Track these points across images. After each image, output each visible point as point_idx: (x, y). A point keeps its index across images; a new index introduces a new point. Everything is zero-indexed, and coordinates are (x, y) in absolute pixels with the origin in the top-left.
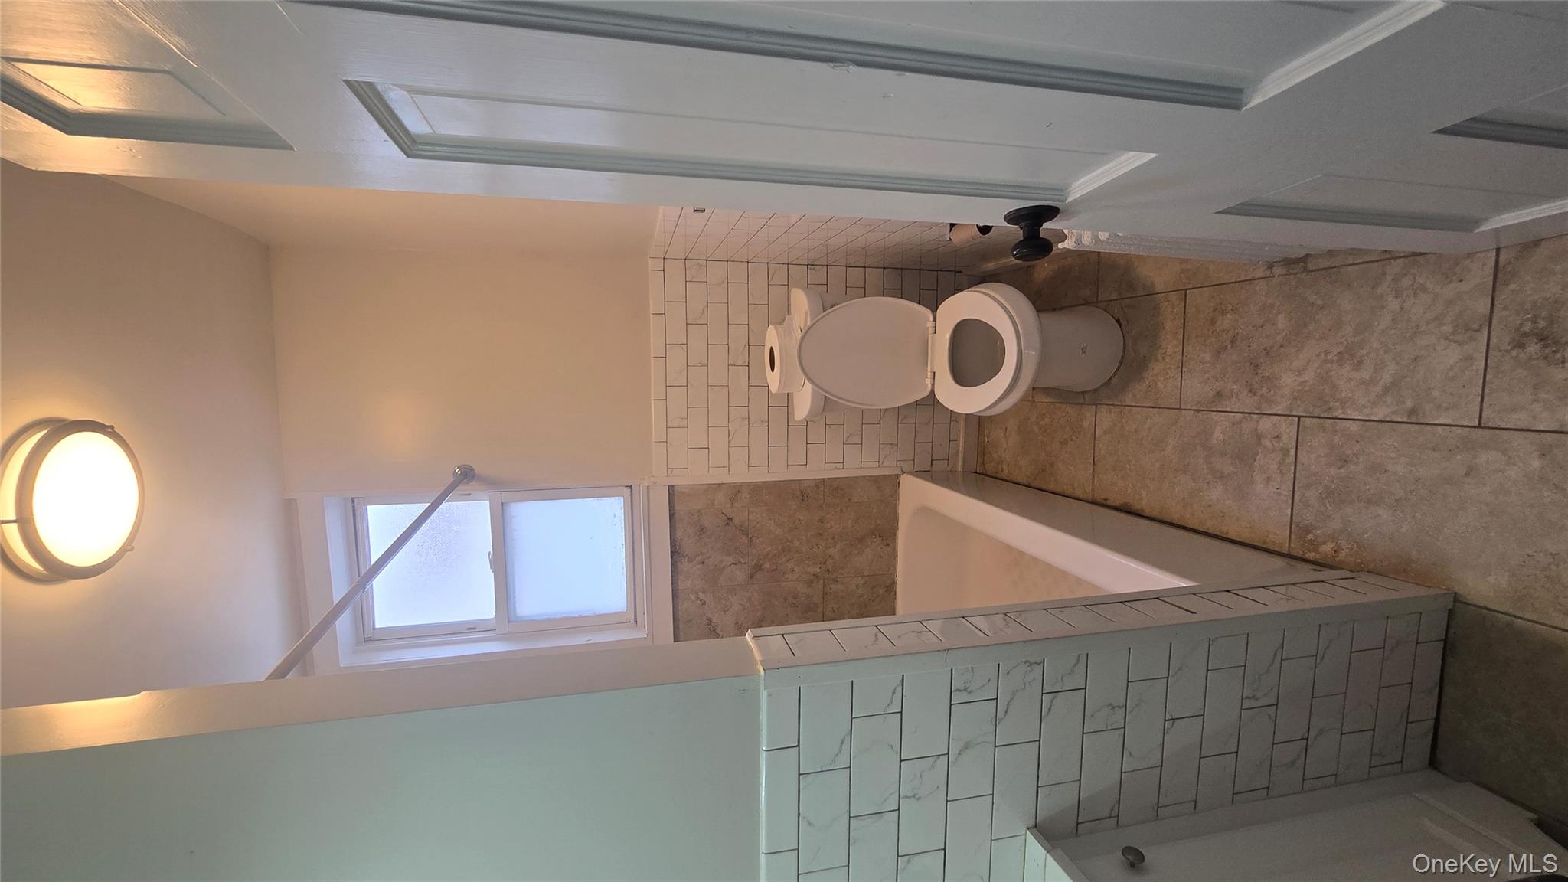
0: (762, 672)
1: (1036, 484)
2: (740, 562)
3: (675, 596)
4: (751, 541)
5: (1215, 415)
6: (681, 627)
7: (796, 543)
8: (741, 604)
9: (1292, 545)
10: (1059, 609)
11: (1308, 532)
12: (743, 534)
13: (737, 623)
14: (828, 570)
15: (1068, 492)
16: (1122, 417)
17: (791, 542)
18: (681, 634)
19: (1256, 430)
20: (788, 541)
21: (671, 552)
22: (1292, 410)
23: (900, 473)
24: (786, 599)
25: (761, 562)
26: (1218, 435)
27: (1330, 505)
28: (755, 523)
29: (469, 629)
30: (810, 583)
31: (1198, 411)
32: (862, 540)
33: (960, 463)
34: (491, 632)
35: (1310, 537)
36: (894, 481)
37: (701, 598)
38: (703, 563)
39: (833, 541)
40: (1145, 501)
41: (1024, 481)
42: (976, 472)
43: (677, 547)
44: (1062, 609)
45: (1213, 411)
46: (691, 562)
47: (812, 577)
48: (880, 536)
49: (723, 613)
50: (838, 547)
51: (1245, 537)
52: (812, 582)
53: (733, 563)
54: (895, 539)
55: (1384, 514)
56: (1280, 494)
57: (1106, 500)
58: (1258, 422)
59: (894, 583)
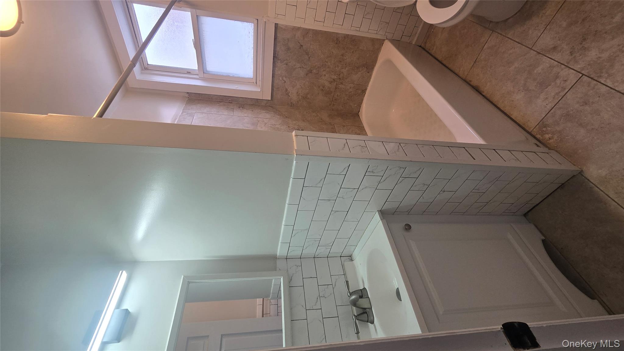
0: (295, 155)
1: (444, 62)
2: (303, 67)
3: (273, 77)
4: (309, 58)
5: (545, 59)
6: (275, 89)
7: (329, 64)
8: (300, 86)
9: (534, 130)
10: (422, 146)
11: (545, 127)
12: (307, 54)
13: (297, 93)
14: (340, 78)
15: (456, 72)
16: (501, 43)
17: (327, 62)
18: (274, 93)
19: (559, 73)
20: (325, 62)
21: (274, 57)
22: (582, 70)
23: (385, 39)
24: (319, 87)
25: (312, 69)
26: (539, 69)
27: (563, 120)
28: (313, 50)
29: (187, 72)
30: (331, 83)
31: (539, 53)
32: (358, 68)
33: (415, 39)
34: (196, 75)
35: (544, 129)
36: (381, 42)
37: (284, 80)
38: (287, 64)
39: (345, 66)
40: (487, 89)
41: (440, 59)
42: (420, 46)
43: (276, 55)
44: (423, 146)
45: (546, 56)
46: (282, 63)
47: (332, 80)
48: (366, 68)
49: (292, 88)
50: (347, 69)
51: (519, 119)
52: (332, 82)
53: (300, 67)
54: (372, 70)
55: (582, 131)
56: (545, 107)
57: (470, 81)
58: (562, 70)
59: (366, 89)
